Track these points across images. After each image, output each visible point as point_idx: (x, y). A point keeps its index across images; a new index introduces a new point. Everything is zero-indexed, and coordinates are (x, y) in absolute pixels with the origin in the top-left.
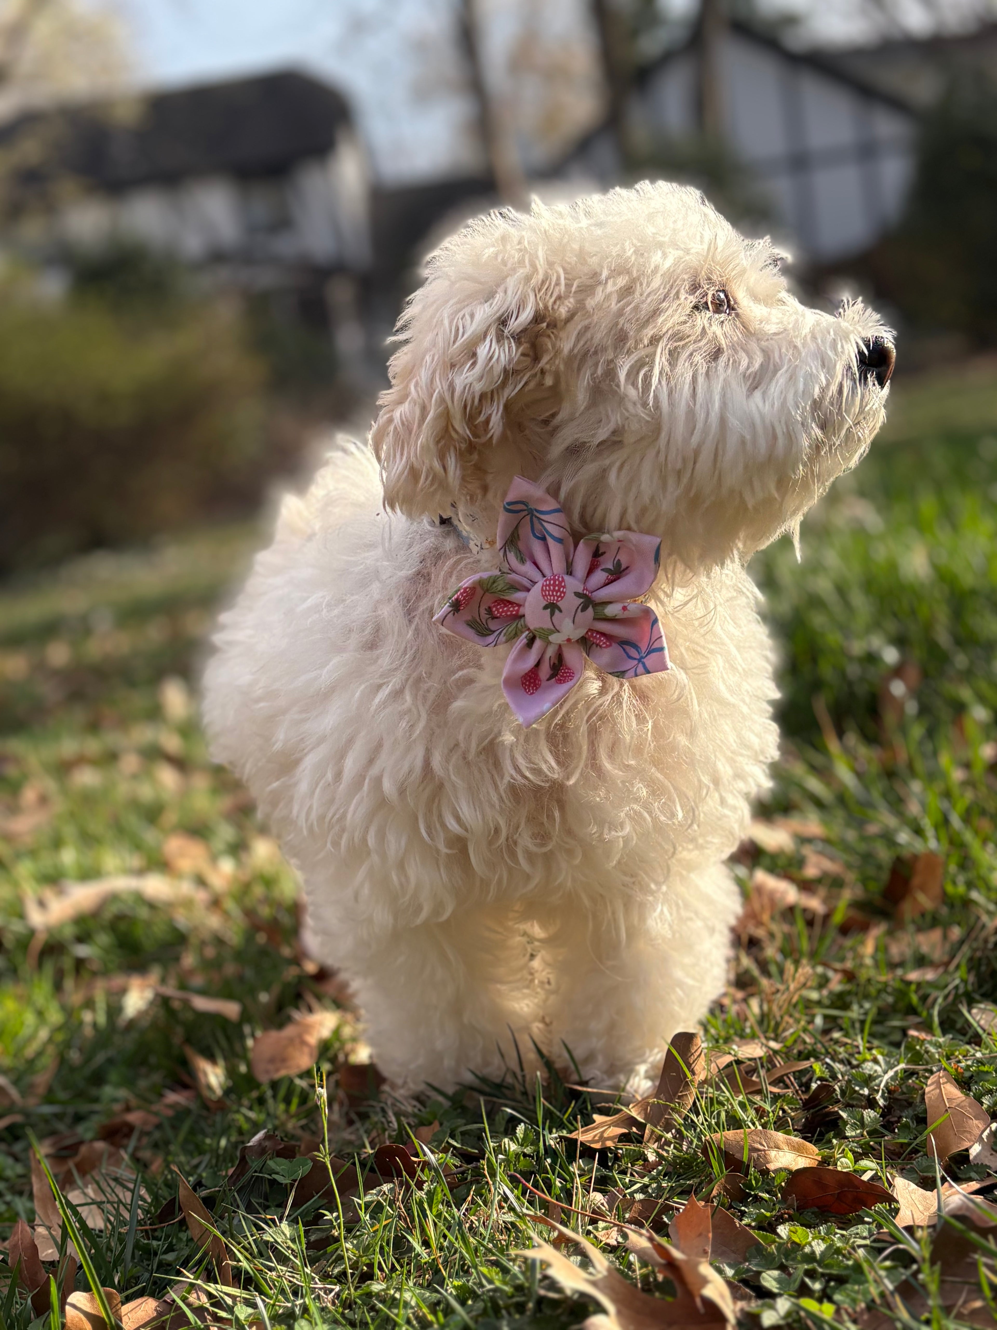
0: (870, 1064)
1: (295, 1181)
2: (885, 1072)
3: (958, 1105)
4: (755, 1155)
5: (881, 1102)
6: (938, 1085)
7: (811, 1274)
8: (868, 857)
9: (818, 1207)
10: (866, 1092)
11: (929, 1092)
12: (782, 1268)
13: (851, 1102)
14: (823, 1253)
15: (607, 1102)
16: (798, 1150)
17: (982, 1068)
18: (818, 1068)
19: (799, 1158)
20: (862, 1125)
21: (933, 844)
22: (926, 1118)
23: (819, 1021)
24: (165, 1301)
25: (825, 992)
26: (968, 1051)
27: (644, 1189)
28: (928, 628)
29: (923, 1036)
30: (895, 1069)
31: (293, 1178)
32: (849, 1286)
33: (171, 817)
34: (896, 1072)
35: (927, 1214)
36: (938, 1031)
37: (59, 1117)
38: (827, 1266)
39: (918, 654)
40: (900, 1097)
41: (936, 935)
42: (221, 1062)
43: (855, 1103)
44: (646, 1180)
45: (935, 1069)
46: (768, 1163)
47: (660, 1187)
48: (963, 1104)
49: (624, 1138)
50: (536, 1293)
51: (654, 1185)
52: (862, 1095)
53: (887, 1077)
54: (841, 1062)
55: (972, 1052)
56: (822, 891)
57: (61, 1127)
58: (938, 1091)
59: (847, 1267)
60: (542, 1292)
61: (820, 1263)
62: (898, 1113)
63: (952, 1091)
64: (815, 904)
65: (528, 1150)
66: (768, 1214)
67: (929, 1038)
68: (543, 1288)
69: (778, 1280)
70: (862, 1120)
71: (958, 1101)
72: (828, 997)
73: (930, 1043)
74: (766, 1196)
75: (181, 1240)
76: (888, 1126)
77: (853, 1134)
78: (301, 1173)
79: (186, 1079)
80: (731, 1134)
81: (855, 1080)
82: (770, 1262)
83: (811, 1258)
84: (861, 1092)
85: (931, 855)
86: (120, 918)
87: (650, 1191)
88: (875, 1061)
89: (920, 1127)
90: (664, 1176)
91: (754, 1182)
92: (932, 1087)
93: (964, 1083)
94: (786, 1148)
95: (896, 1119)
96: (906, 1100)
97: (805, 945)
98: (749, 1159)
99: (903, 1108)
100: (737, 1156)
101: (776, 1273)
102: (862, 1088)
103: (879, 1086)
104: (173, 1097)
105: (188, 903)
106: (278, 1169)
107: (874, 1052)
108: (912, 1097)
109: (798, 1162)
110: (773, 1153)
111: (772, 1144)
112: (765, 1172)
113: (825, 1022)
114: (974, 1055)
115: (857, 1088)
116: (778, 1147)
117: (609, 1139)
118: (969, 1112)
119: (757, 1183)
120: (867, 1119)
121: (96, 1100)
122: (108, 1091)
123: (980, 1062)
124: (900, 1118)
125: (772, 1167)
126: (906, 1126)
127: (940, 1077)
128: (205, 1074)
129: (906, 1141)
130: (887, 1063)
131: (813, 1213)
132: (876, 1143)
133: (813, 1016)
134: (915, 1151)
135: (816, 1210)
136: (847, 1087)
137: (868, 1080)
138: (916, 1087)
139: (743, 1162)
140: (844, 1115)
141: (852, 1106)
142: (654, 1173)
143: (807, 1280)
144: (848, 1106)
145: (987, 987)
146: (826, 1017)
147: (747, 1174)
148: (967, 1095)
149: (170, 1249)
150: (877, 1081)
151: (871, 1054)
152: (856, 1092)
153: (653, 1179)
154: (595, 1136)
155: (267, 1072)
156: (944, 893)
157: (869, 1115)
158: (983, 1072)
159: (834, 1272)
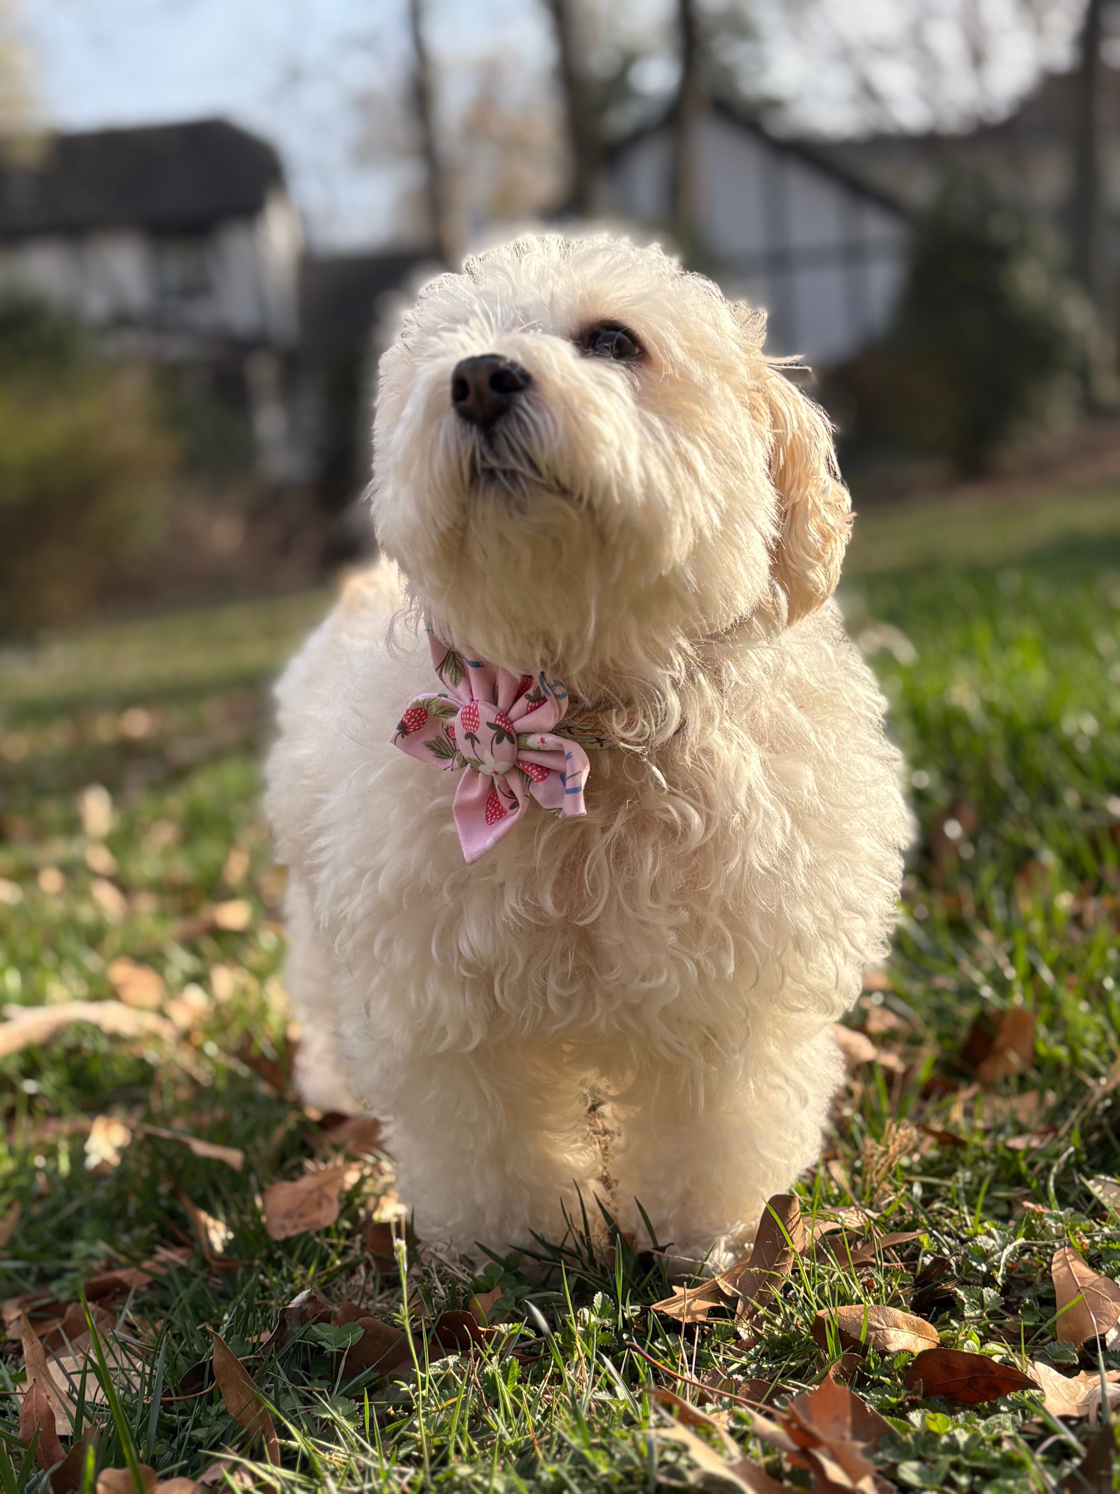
0: (985, 1238)
1: (345, 1349)
2: (1002, 1248)
3: (1092, 1285)
4: (873, 1334)
5: (999, 1280)
6: (1066, 1263)
7: (956, 1467)
8: (940, 1012)
9: (945, 1395)
10: (984, 1268)
11: (1057, 1270)
12: (920, 1459)
13: (968, 1279)
14: (967, 1444)
15: (687, 1273)
16: (917, 1330)
17: (1112, 1245)
18: (925, 1239)
19: (919, 1340)
20: (982, 1306)
21: (1018, 999)
22: (1054, 1299)
23: (917, 1190)
24: (203, 1483)
25: (916, 1157)
26: (1091, 1226)
27: (742, 1370)
28: (985, 767)
29: (1040, 1208)
30: (1014, 1244)
31: (340, 1346)
32: (1000, 1481)
33: (113, 941)
34: (1015, 1247)
35: (1073, 1403)
36: (1055, 1204)
37: (24, 1273)
38: (973, 1458)
39: (973, 794)
40: (1017, 1276)
41: (1030, 1100)
42: (222, 1217)
43: (972, 1280)
44: (744, 1360)
45: (1057, 1245)
46: (888, 1343)
47: (759, 1368)
48: (1097, 1284)
49: (714, 1312)
50: (655, 1479)
51: (753, 1366)
52: (978, 1271)
53: (1006, 1252)
54: (949, 1234)
55: (1097, 1227)
56: (899, 1047)
57: (28, 1285)
58: (1066, 1269)
59: (995, 1460)
60: (662, 1479)
61: (966, 1455)
62: (1017, 1292)
63: (1080, 1268)
64: (892, 1060)
65: (608, 1322)
66: (894, 1400)
67: (1046, 1211)
68: (663, 1474)
69: (919, 1473)
70: (981, 1299)
71: (1091, 1281)
72: (919, 1163)
73: (1050, 1216)
74: (887, 1380)
75: (209, 1414)
76: (1010, 1308)
77: (972, 1314)
78: (350, 1341)
79: (181, 1235)
80: (844, 1310)
81: (972, 1254)
82: (906, 1453)
83: (952, 1447)
84: (979, 1268)
85: (1018, 1013)
86: (74, 1051)
87: (749, 1372)
88: (989, 1234)
89: (1045, 1309)
90: (762, 1356)
91: (872, 1364)
92: (1059, 1265)
93: (1094, 1261)
94: (905, 1327)
95: (1015, 1300)
96: (1024, 1280)
97: (885, 1106)
98: (868, 1338)
99: (1021, 1288)
100: (853, 1334)
101: (915, 1465)
102: (980, 1264)
103: (999, 1261)
104: (164, 1254)
105: (155, 1037)
106: (324, 1335)
107: (986, 1225)
108: (1030, 1276)
109: (920, 1345)
110: (892, 1333)
111: (891, 1324)
112: (884, 1353)
113: (924, 1191)
114: (1101, 1231)
115: (974, 1264)
116: (897, 1326)
117: (698, 1312)
118: (1104, 1292)
119: (876, 1366)
120: (987, 1300)
121: (68, 1256)
122: (80, 1247)
123: (1109, 1238)
124: (1020, 1299)
125: (892, 1348)
126: (1028, 1308)
127: (1065, 1254)
128: (206, 1230)
129: (1032, 1324)
130: (1003, 1237)
131: (941, 1400)
132: (996, 1325)
133: (911, 1184)
134: (1043, 1336)
135: (943, 1397)
136: (963, 1262)
137: (985, 1256)
138: (1034, 1264)
139: (859, 1342)
140: (961, 1293)
141: (969, 1284)
142: (752, 1352)
143: (953, 1474)
144: (963, 1283)
145: (1097, 1159)
146: (925, 1186)
147: (864, 1354)
148: (1099, 1274)
149: (197, 1425)
150: (996, 1257)
151: (984, 1228)
152: (972, 1267)
153: (751, 1359)
154: (681, 1309)
155: (283, 1228)
156: (1035, 1053)
157: (989, 1293)
158: (1113, 1249)
159: (981, 1464)
